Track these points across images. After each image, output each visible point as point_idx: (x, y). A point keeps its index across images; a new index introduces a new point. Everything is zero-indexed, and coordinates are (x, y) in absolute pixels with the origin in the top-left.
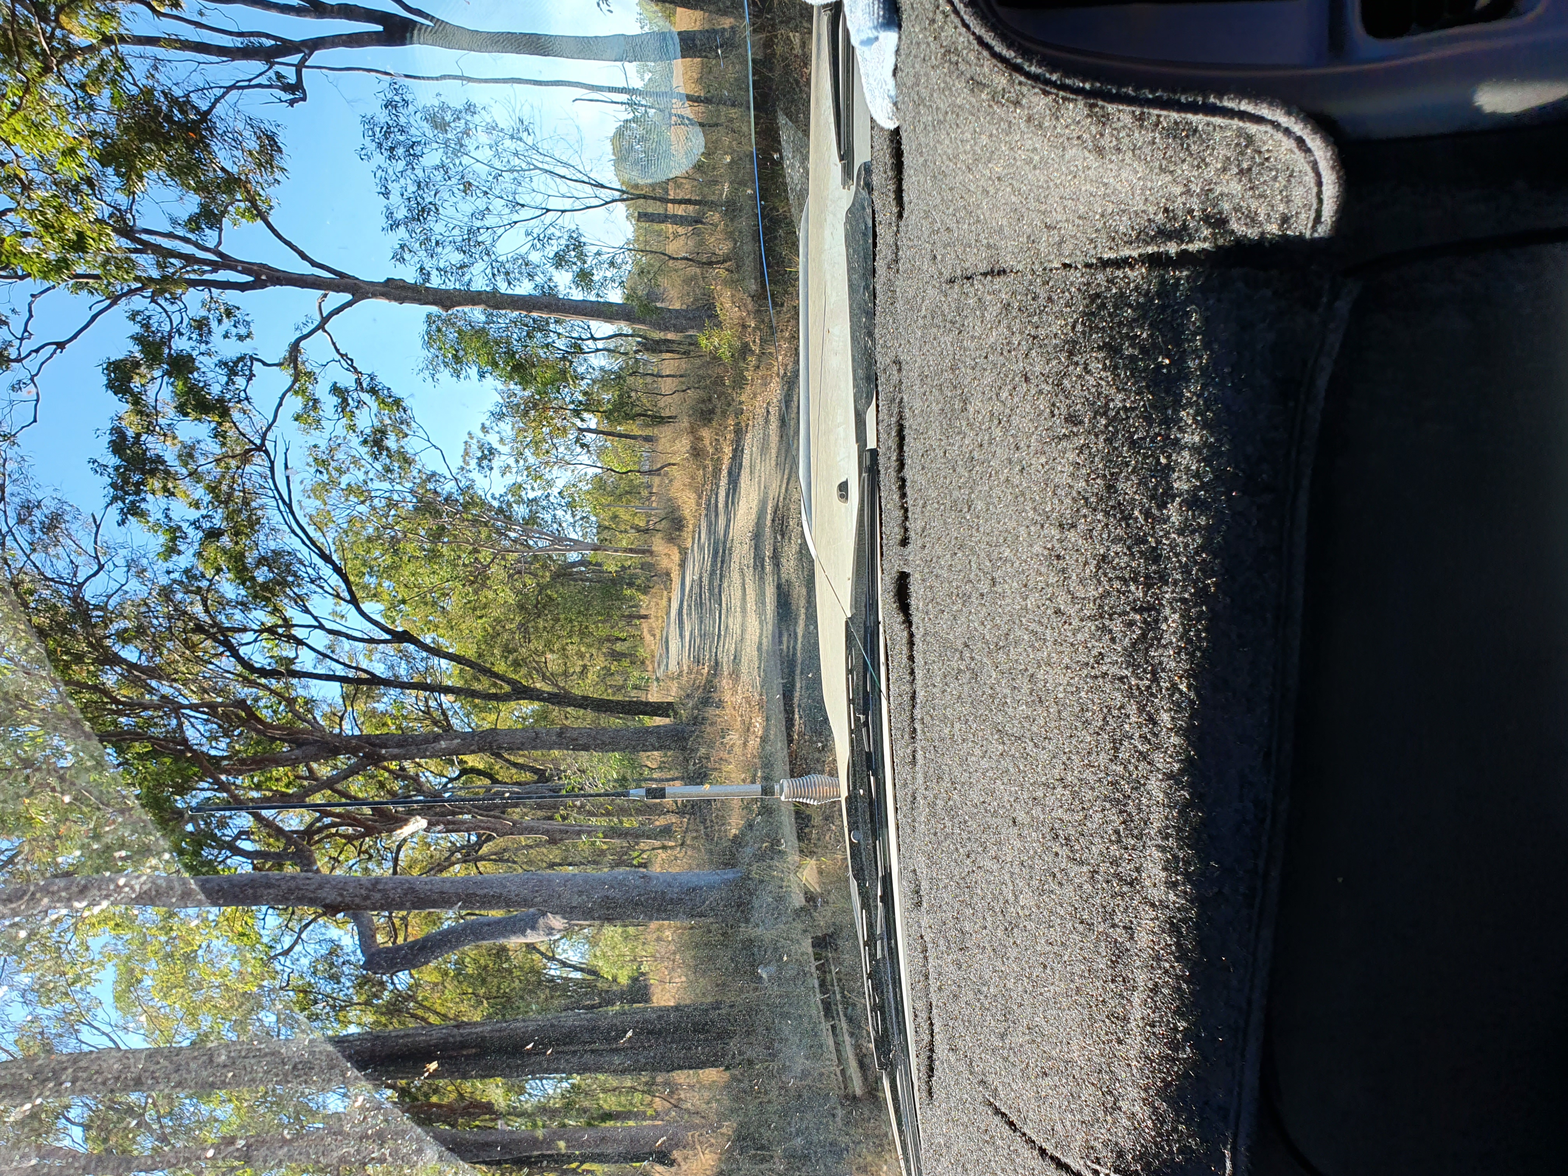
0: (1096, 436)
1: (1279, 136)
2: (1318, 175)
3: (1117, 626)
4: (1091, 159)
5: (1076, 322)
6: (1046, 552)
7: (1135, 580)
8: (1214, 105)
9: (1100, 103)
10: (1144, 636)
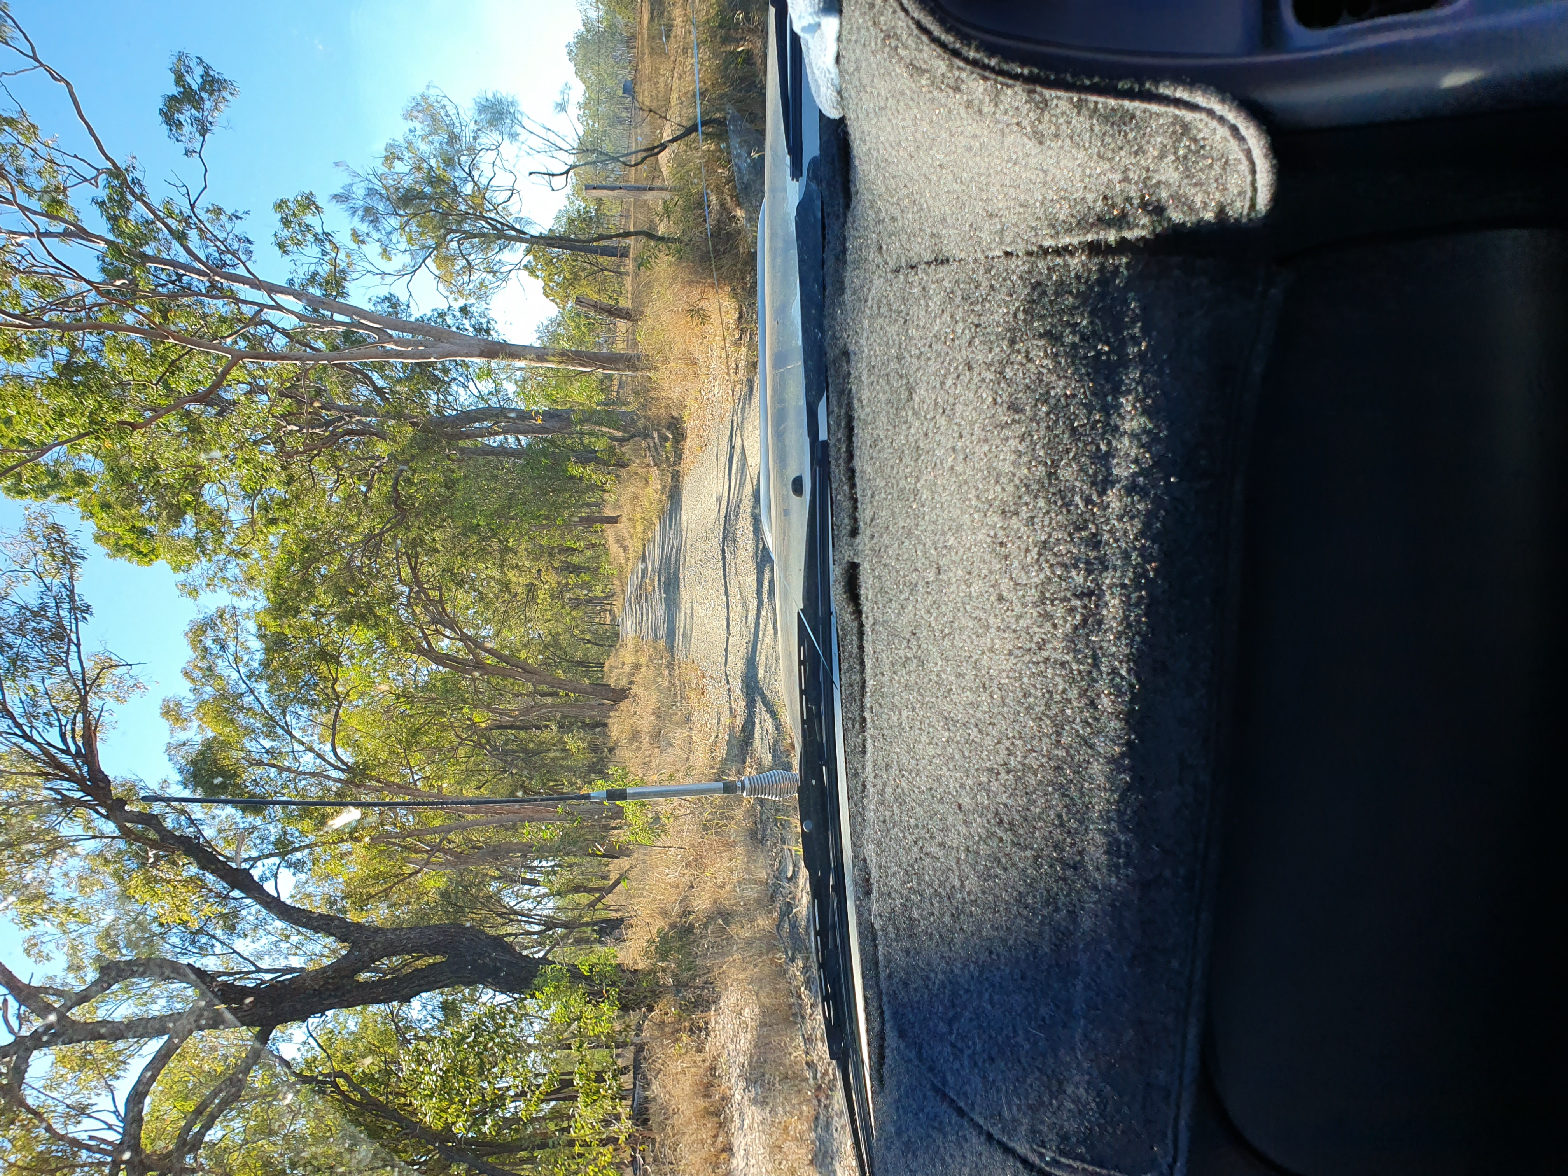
0: (1038, 424)
1: (1214, 124)
2: (1252, 163)
3: (1059, 612)
4: (1031, 146)
5: (1018, 309)
6: (989, 540)
7: (1076, 566)
8: (1149, 91)
9: (1038, 89)
10: (1085, 621)
